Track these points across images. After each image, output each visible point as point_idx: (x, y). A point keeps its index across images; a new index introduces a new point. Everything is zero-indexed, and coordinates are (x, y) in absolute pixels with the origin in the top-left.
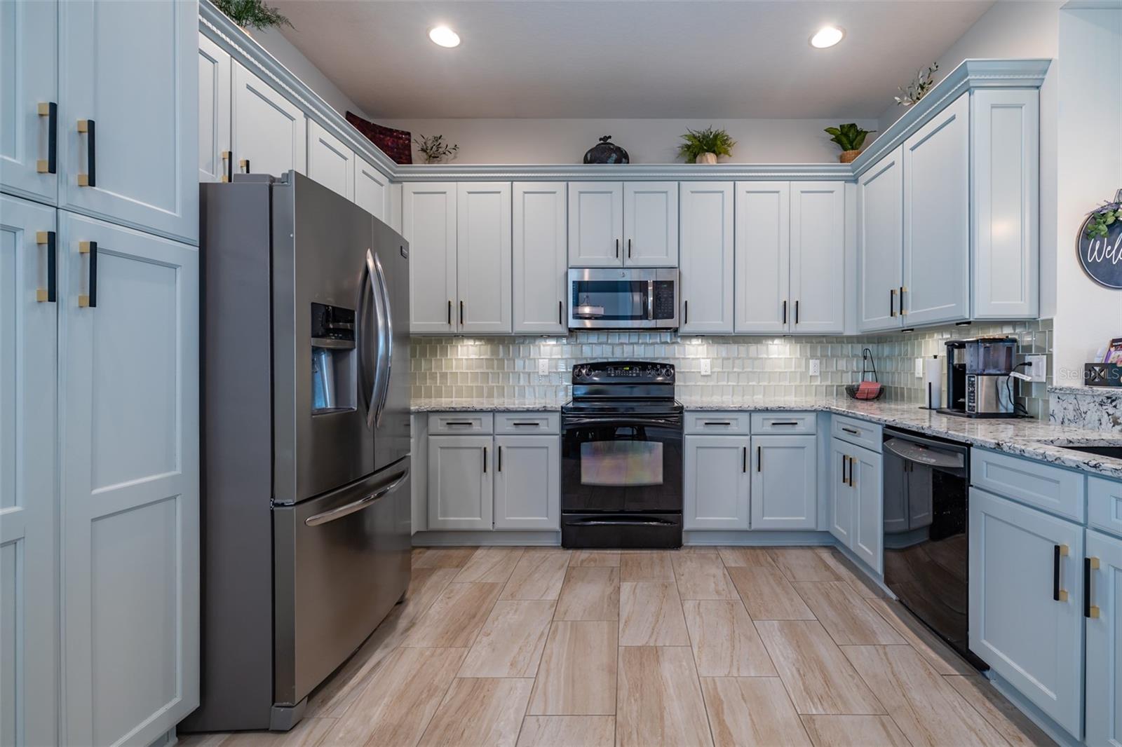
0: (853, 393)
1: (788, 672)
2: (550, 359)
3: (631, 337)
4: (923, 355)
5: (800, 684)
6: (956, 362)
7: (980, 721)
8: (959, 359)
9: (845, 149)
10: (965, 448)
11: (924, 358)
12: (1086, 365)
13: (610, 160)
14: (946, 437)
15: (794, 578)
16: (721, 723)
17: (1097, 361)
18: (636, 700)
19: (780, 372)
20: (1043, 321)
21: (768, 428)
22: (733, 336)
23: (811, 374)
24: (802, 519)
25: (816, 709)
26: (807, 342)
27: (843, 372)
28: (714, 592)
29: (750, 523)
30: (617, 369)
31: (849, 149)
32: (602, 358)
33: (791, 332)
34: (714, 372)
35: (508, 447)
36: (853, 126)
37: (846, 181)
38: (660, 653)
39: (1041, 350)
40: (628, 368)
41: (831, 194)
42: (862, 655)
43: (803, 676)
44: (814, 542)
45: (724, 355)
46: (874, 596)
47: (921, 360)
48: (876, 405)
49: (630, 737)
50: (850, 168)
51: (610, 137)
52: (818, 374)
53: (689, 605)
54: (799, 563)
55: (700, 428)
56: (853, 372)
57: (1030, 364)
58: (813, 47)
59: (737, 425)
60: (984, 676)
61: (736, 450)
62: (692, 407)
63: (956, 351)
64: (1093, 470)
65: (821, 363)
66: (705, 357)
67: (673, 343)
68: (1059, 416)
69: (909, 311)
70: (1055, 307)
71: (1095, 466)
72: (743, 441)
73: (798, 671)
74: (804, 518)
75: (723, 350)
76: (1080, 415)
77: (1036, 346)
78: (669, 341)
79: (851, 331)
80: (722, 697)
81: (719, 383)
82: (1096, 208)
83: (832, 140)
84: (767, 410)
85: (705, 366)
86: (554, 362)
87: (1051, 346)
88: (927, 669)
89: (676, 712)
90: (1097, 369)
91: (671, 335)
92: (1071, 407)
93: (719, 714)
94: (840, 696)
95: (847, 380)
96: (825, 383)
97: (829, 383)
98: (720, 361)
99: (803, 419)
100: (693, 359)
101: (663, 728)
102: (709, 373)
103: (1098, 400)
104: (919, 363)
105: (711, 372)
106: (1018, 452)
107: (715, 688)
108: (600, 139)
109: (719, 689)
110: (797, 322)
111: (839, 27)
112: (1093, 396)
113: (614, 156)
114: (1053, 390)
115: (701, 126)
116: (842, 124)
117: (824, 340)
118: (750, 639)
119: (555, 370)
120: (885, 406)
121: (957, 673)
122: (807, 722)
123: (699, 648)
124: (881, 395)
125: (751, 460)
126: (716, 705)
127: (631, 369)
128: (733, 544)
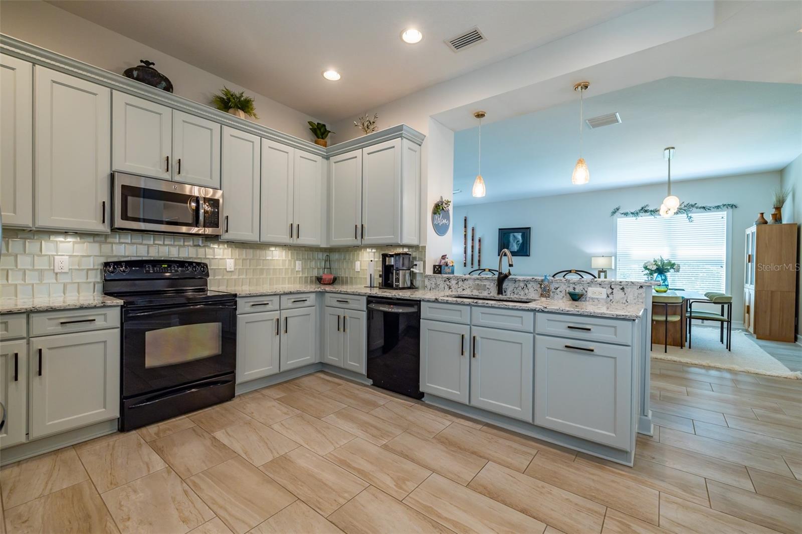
0: (319, 280)
1: (359, 433)
2: (70, 256)
3: (166, 239)
4: (360, 259)
5: (368, 435)
6: (387, 264)
7: (433, 416)
8: (389, 262)
9: (318, 138)
10: (417, 303)
11: (361, 261)
12: (434, 266)
13: (159, 86)
14: (409, 298)
15: (319, 391)
16: (354, 468)
17: (437, 264)
18: (302, 486)
19: (279, 269)
20: (422, 246)
21: (290, 305)
22: (259, 244)
23: (297, 270)
24: (309, 358)
25: (384, 441)
26: (294, 250)
27: (313, 269)
28: (284, 415)
29: (280, 368)
30: (155, 267)
31: (320, 138)
32: (136, 256)
33: (294, 243)
34: (237, 269)
35: (49, 349)
36: (324, 126)
37: (323, 157)
38: (288, 458)
39: (421, 260)
40: (166, 266)
41: (315, 162)
42: (378, 412)
43: (366, 432)
44: (312, 371)
45: (244, 257)
46: (361, 387)
47: (359, 262)
48: (330, 286)
49: (319, 503)
50: (325, 150)
51: (153, 64)
52: (300, 270)
53: (276, 427)
54: (313, 382)
55: (248, 309)
56: (318, 269)
57: (416, 265)
58: (324, 77)
59: (272, 304)
60: (422, 401)
61: (271, 321)
62: (243, 294)
63: (387, 258)
64: (475, 304)
65: (302, 263)
66: (230, 257)
67: (204, 246)
68: (429, 287)
69: (366, 237)
70: (426, 241)
71: (476, 303)
72: (276, 315)
73: (362, 430)
74: (309, 357)
75: (244, 253)
76: (437, 286)
77: (419, 258)
78: (200, 244)
79: (324, 245)
80: (343, 458)
81: (240, 277)
82: (436, 202)
83: (310, 129)
84: (291, 293)
85: (230, 264)
86: (77, 259)
87: (425, 257)
88: (405, 407)
89: (328, 477)
90: (437, 267)
91: (202, 240)
92: (433, 283)
93: (349, 466)
94: (387, 431)
95: (315, 273)
96: (304, 276)
97: (306, 275)
98: (241, 261)
99: (309, 297)
100: (220, 259)
101: (330, 488)
102: (233, 269)
103: (444, 279)
104: (358, 264)
105: (235, 269)
106: (445, 301)
107: (335, 456)
108: (142, 61)
109: (338, 456)
110: (298, 237)
111: (339, 72)
112: (442, 278)
113: (164, 84)
114: (427, 276)
115: (236, 90)
116: (320, 122)
117: (304, 249)
118: (328, 428)
119: (77, 267)
120: (335, 286)
121: (414, 404)
122: (385, 447)
123: (307, 444)
124: (334, 281)
125: (281, 326)
126: (343, 463)
127: (169, 266)
128: (267, 385)
